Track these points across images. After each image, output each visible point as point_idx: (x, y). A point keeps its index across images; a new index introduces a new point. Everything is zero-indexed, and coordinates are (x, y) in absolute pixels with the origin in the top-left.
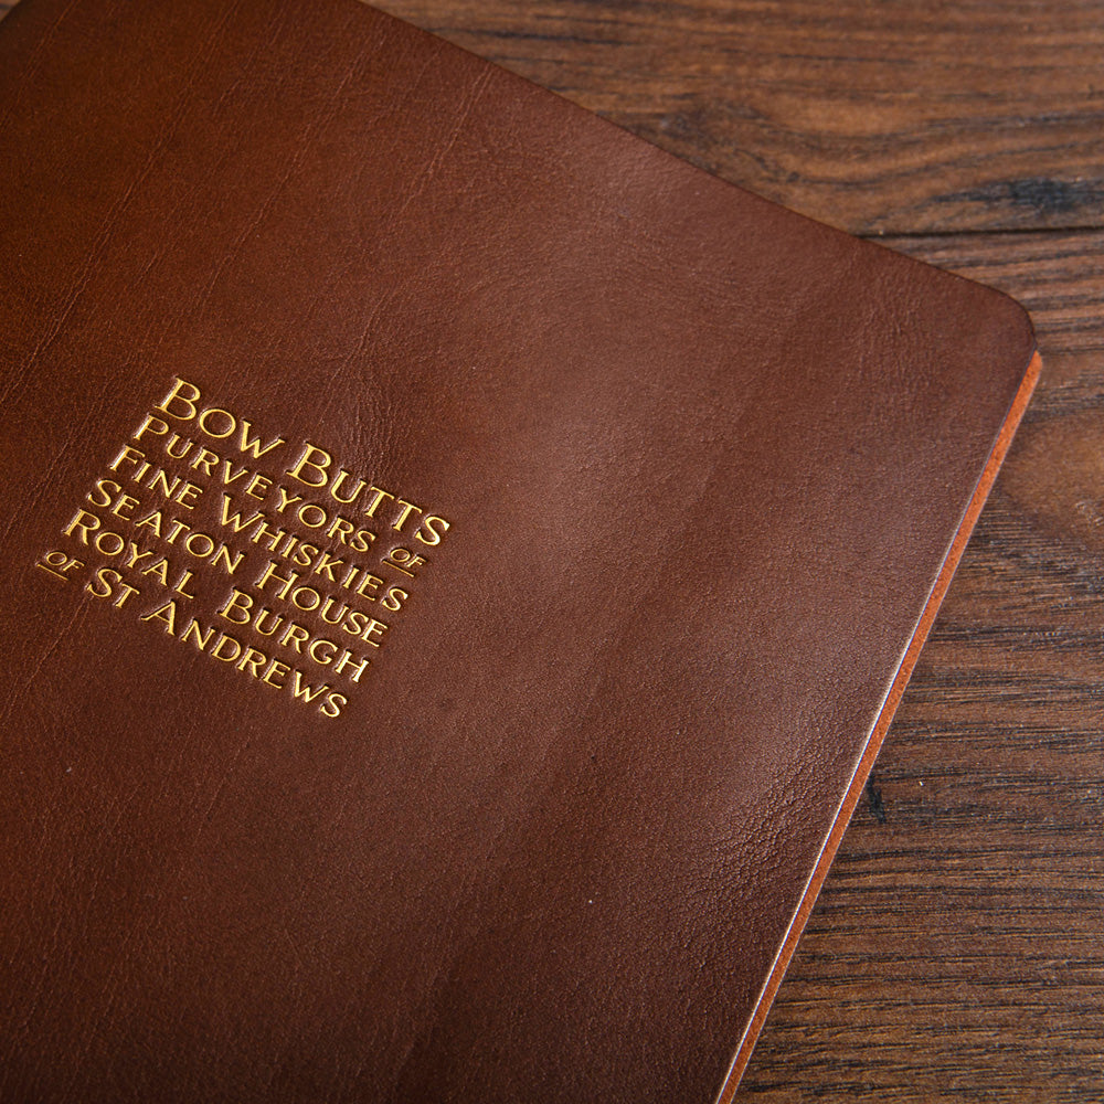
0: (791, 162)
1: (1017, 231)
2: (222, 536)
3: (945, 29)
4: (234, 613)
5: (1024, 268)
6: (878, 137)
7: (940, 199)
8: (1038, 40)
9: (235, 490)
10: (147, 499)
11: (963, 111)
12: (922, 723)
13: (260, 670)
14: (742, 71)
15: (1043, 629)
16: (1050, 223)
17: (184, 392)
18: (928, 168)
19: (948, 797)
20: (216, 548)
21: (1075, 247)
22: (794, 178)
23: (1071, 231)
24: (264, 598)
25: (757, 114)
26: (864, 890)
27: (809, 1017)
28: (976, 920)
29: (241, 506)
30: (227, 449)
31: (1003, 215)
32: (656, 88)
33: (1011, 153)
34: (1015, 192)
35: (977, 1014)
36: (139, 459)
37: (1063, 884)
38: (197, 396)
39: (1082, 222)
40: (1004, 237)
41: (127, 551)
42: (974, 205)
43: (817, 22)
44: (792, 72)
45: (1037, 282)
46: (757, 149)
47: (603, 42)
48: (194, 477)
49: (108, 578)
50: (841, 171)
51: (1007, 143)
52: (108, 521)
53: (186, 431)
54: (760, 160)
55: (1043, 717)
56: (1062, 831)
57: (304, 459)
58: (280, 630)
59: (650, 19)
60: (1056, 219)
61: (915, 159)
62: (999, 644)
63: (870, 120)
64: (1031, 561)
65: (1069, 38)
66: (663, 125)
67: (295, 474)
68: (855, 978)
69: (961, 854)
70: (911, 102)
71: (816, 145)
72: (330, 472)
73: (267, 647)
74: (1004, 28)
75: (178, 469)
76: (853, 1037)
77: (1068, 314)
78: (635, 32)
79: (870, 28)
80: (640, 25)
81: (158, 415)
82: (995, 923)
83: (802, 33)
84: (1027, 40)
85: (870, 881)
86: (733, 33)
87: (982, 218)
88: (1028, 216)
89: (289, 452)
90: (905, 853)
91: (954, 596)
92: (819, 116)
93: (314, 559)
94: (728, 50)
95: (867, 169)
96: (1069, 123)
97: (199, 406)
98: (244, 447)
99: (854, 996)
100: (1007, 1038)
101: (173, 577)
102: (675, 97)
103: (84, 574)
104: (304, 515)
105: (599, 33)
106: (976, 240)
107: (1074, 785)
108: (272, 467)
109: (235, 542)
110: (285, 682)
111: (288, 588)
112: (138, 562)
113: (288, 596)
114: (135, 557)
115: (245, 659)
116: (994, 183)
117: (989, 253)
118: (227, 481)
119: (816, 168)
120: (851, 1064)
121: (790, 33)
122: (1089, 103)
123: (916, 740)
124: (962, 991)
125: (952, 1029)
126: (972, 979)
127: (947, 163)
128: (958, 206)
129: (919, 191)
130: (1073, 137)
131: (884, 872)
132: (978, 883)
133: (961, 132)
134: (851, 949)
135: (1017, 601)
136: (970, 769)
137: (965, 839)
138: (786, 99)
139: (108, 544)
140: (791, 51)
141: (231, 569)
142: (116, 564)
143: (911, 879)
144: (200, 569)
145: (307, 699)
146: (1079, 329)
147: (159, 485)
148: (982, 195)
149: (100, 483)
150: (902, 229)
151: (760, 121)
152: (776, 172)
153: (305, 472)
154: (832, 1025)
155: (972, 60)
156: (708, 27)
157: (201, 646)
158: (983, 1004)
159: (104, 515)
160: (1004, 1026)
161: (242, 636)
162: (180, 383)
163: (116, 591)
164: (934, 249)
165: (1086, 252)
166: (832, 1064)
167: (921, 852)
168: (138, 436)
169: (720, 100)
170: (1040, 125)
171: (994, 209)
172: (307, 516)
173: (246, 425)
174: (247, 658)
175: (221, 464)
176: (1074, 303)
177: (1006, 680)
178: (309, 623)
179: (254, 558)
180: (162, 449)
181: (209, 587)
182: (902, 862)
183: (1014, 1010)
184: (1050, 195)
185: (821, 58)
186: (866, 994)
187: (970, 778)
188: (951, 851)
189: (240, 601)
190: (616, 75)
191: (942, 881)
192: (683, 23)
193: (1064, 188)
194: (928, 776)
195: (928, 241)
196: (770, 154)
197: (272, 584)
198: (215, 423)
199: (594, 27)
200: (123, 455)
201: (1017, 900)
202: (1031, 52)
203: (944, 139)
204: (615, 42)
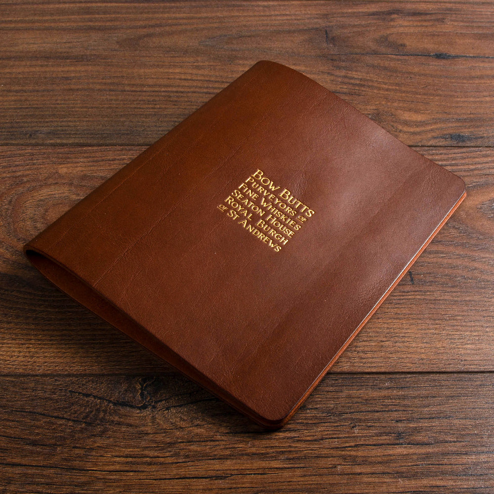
0: (400, 127)
1: (452, 147)
2: (261, 207)
3: (437, 96)
4: (260, 225)
5: (453, 155)
6: (421, 122)
7: (434, 138)
8: (459, 99)
9: (266, 197)
10: (246, 196)
11: (440, 116)
12: (423, 262)
13: (263, 238)
14: (389, 104)
15: (451, 241)
16: (459, 145)
17: (260, 173)
18: (432, 130)
19: (429, 279)
20: (259, 209)
21: (464, 151)
22: (400, 131)
23: (464, 147)
24: (267, 223)
25: (392, 115)
26: (408, 299)
27: (394, 326)
28: (432, 306)
29: (267, 201)
30: (266, 188)
31: (448, 142)
32: (368, 107)
33: (451, 127)
34: (452, 137)
35: (431, 327)
36: (246, 187)
37: (451, 299)
38: (262, 174)
39: (466, 145)
40: (449, 148)
41: (238, 207)
42: (442, 140)
43: (407, 92)
44: (401, 105)
45: (455, 159)
46: (392, 124)
47: (356, 95)
48: (257, 193)
49: (233, 212)
50: (412, 130)
51: (450, 125)
52: (236, 200)
53: (258, 182)
54: (393, 126)
55: (450, 261)
56: (453, 287)
57: (284, 192)
58: (270, 230)
59: (368, 89)
60: (460, 144)
61: (429, 128)
62: (442, 244)
63: (419, 118)
64: (450, 225)
65: (466, 100)
66: (370, 116)
67: (281, 196)
68: (405, 318)
69: (430, 292)
70: (429, 114)
71: (406, 123)
72: (289, 196)
73: (266, 234)
74: (451, 96)
75: (254, 190)
76: (404, 331)
77: (462, 167)
78: (364, 92)
79: (420, 94)
80: (365, 91)
81: (252, 177)
82: (436, 307)
83: (403, 95)
84: (456, 99)
85: (410, 297)
86: (387, 94)
87: (444, 143)
88: (454, 143)
89: (281, 190)
90: (418, 291)
91: (440, 233)
92: (406, 116)
93: (281, 215)
94: (386, 98)
95: (418, 130)
96: (465, 120)
97: (262, 177)
98: (270, 187)
99: (404, 322)
100: (437, 332)
101: (248, 215)
102: (373, 110)
103: (228, 211)
104: (281, 206)
105: (355, 93)
106: (442, 148)
107: (456, 277)
108: (276, 193)
109: (263, 209)
110: (268, 242)
111: (274, 221)
112: (240, 210)
113: (273, 223)
114: (240, 209)
115: (260, 236)
116: (447, 134)
117: (445, 151)
118: (265, 195)
119: (405, 129)
120: (403, 337)
121: (401, 95)
122: (470, 116)
123: (422, 266)
124: (428, 321)
125: (425, 329)
126: (430, 318)
127: (436, 129)
128: (438, 140)
129: (430, 135)
130: (465, 124)
131: (413, 295)
132: (433, 298)
133: (440, 121)
134: (404, 312)
135: (446, 235)
136: (433, 273)
137: (431, 288)
138: (399, 111)
139: (234, 205)
140: (400, 99)
141: (261, 215)
142: (235, 210)
143: (418, 297)
144: (254, 213)
145: (272, 246)
146: (464, 171)
147: (249, 194)
148: (444, 137)
149: (235, 191)
150: (425, 145)
151: (393, 116)
152: (396, 130)
153: (283, 196)
154: (400, 328)
155: (443, 104)
156: (381, 92)
157: (251, 231)
158: (432, 324)
159: (235, 198)
160: (436, 329)
161: (261, 230)
162: (259, 171)
163: (234, 216)
164: (432, 150)
165: (467, 152)
166: (398, 337)
167: (421, 291)
168: (247, 181)
169: (384, 111)
170: (458, 120)
171: (446, 141)
172: (282, 206)
173: (272, 183)
174: (261, 235)
175: (264, 191)
176: (463, 164)
177: (442, 253)
178: (276, 230)
179: (267, 213)
180: (251, 185)
181: (255, 218)
182: (417, 293)
183: (439, 325)
184: (460, 138)
185: (408, 101)
186: (407, 322)
187: (433, 275)
188: (428, 291)
189: (262, 222)
190: (359, 104)
191: (426, 298)
192: (375, 91)
193: (463, 136)
194: (424, 274)
195: (431, 148)
196: (395, 125)
197: (270, 220)
198: (265, 181)
199: (353, 91)
200: (242, 185)
201: (441, 302)
202: (457, 102)
203: (435, 123)
204: (359, 95)
